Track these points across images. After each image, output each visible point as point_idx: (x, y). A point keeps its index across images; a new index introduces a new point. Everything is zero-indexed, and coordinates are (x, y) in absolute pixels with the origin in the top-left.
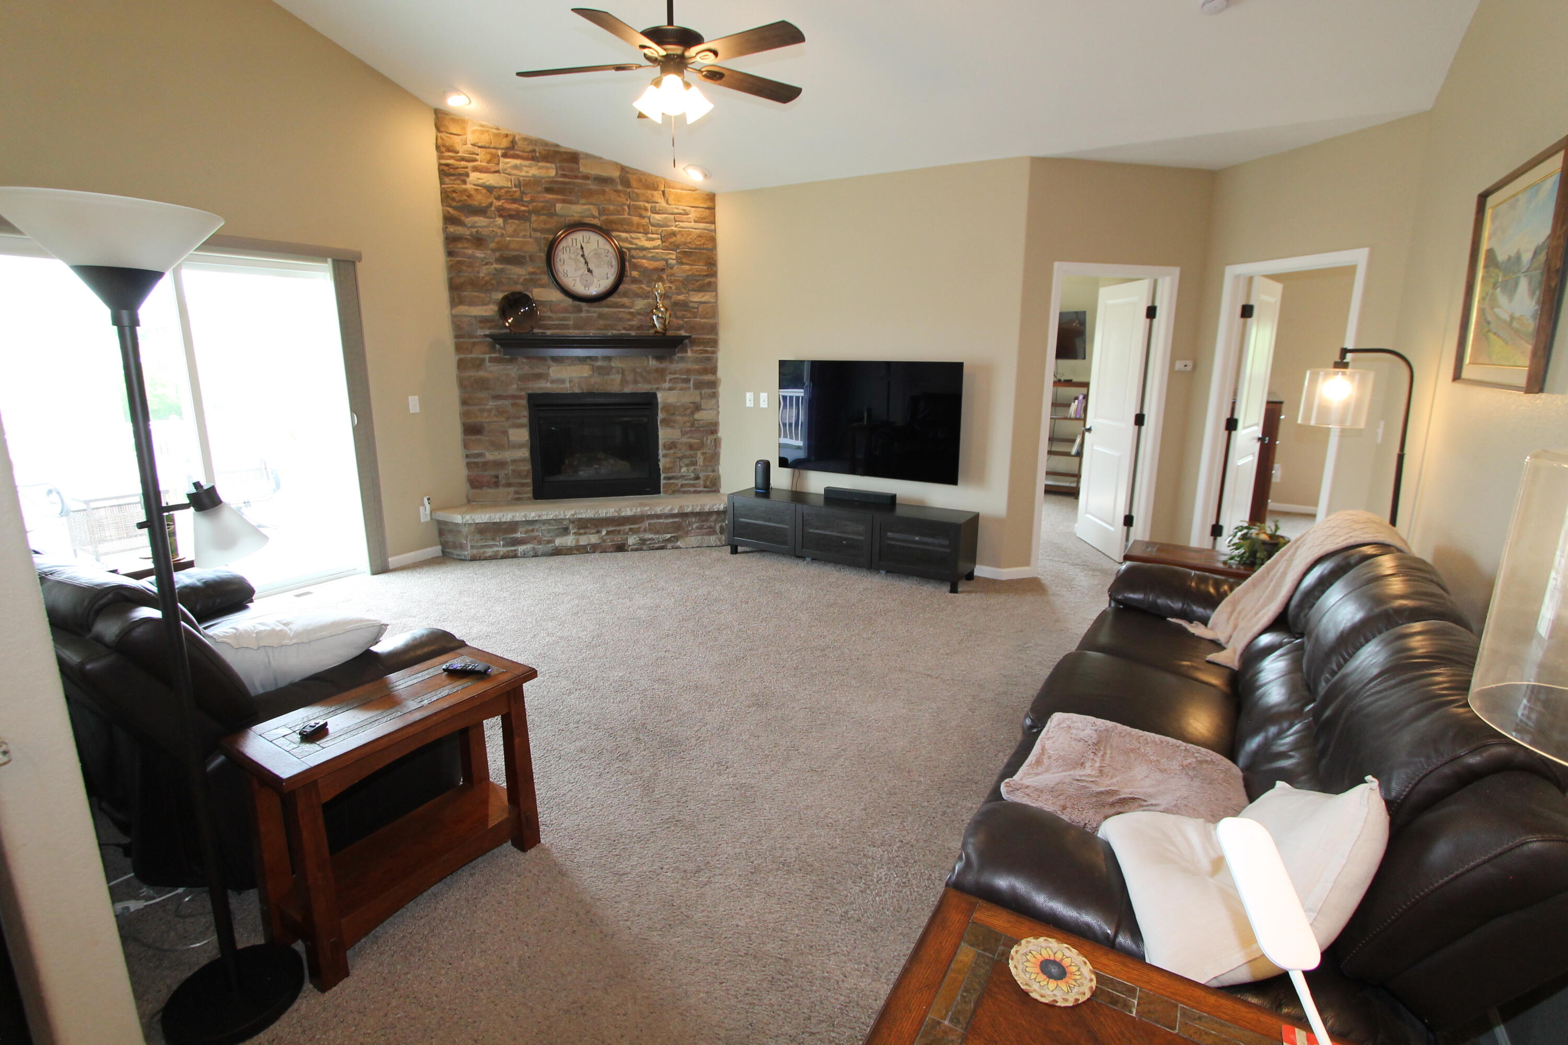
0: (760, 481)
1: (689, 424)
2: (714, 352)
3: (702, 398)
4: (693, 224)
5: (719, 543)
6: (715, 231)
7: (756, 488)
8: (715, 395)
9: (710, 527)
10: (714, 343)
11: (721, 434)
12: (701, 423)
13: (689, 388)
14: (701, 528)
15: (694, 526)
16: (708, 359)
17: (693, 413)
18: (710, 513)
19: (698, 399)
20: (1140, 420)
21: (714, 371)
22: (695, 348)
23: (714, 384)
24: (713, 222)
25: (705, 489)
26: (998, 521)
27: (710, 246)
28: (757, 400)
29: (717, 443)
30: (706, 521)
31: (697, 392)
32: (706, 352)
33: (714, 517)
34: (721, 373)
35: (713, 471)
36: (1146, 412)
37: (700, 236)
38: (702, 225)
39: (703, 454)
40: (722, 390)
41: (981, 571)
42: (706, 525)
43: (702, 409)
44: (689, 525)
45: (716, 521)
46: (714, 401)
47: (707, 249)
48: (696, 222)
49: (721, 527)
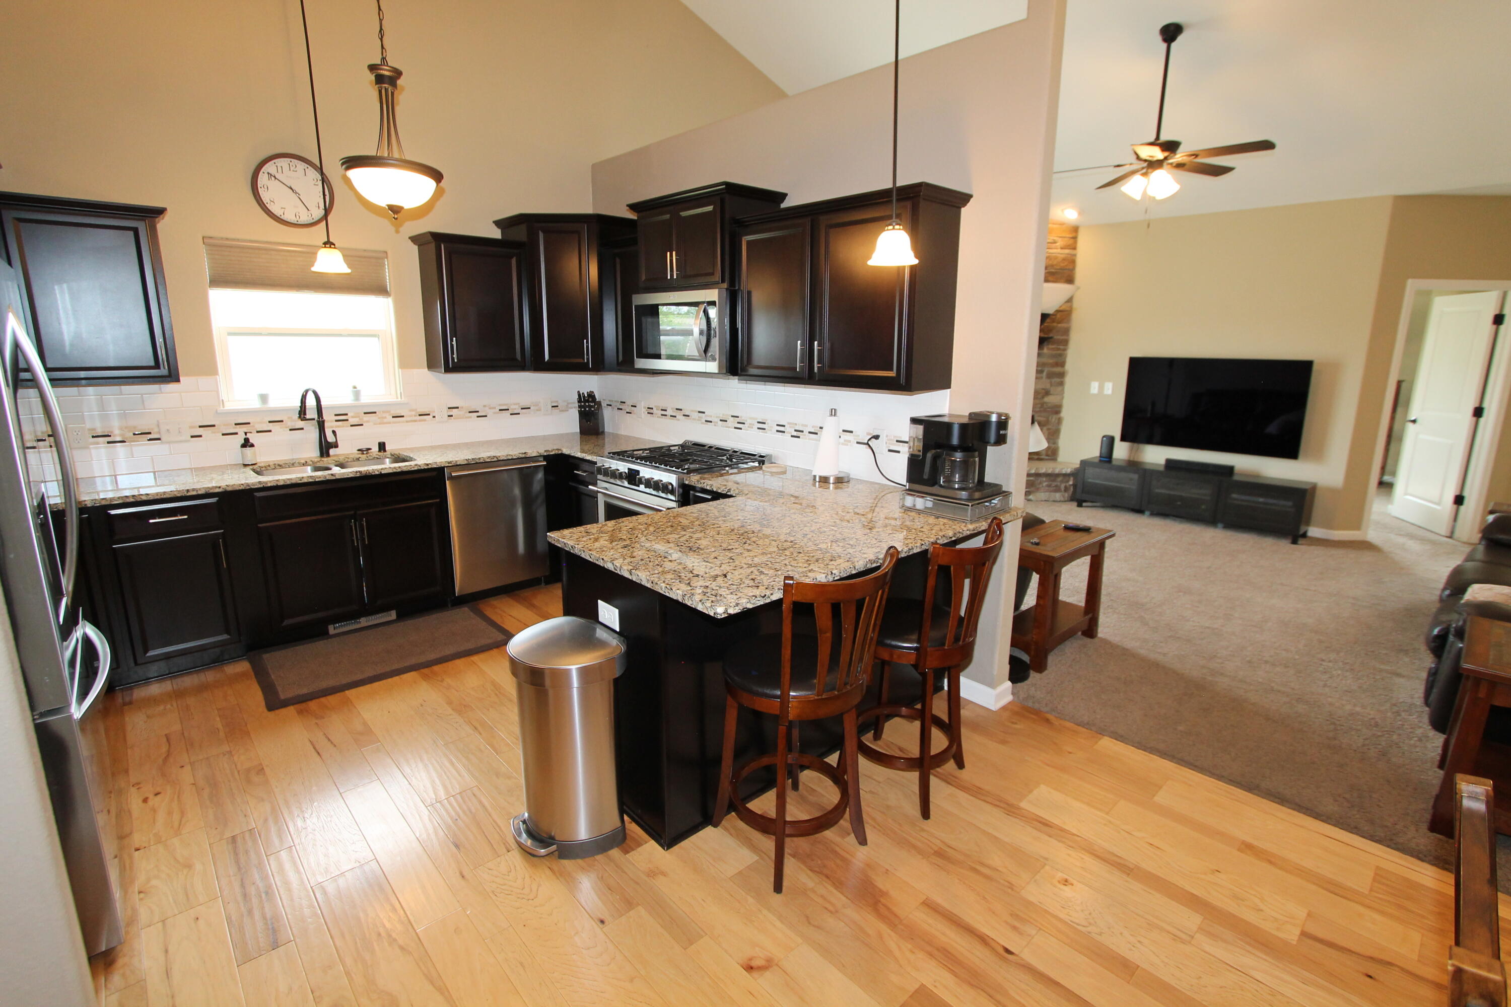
0: (1105, 450)
1: (1039, 406)
2: (1065, 350)
3: (1051, 385)
4: (1059, 251)
5: (1062, 499)
6: (1075, 255)
7: (1101, 456)
8: (1062, 384)
9: (1056, 486)
10: (1066, 342)
11: (1063, 414)
12: (1049, 405)
13: (1042, 378)
14: (1049, 486)
15: (1045, 484)
16: (1060, 355)
17: (1043, 397)
18: (1058, 475)
19: (1048, 386)
20: (1478, 412)
21: (1063, 364)
22: (1051, 346)
23: (1062, 375)
24: (1075, 248)
25: (1047, 458)
26: (1333, 491)
27: (1071, 267)
28: (1101, 388)
29: (1060, 421)
30: (1054, 481)
31: (1049, 381)
32: (1059, 349)
33: (1060, 479)
34: (1068, 366)
35: (1054, 443)
36: (1485, 405)
37: (1064, 260)
38: (1067, 251)
39: (1048, 429)
40: (1068, 380)
41: (1314, 531)
42: (1054, 484)
43: (1051, 395)
44: (1041, 483)
45: (1062, 482)
46: (1060, 388)
47: (1069, 269)
48: (1062, 248)
49: (1066, 487)
